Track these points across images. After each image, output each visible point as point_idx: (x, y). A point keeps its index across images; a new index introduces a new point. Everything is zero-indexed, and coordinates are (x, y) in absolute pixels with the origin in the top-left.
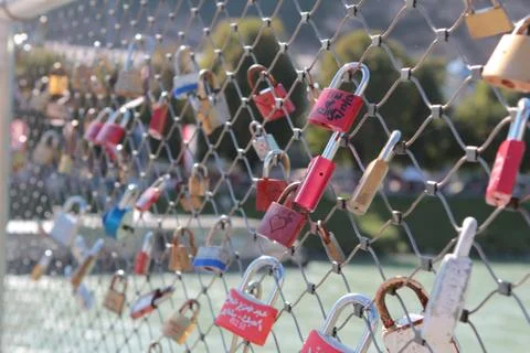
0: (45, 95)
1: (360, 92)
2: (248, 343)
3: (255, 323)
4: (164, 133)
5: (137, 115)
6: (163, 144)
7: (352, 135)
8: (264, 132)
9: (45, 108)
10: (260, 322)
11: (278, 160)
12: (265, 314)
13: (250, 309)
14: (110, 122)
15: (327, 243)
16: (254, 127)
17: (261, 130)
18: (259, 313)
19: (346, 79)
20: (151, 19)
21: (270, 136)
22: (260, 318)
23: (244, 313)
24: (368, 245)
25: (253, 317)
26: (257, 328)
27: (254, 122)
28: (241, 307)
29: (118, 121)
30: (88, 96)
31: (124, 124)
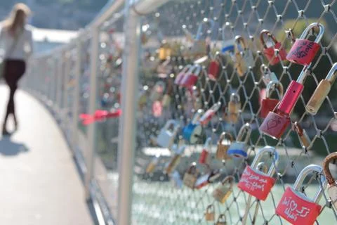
0: (158, 60)
1: (317, 41)
2: (258, 201)
3: (259, 187)
4: (217, 77)
5: (204, 67)
6: (216, 84)
7: (313, 68)
8: (269, 71)
9: (157, 68)
10: (263, 186)
11: (275, 87)
12: (266, 181)
13: (257, 178)
14: (190, 73)
15: (300, 135)
16: (263, 68)
17: (267, 70)
18: (262, 180)
19: (311, 34)
20: (211, 8)
21: (273, 73)
22: (263, 183)
23: (253, 181)
24: (321, 134)
25: (259, 183)
26: (261, 189)
27: (263, 65)
28: (252, 177)
29: (193, 72)
30: (179, 58)
31: (197, 73)
